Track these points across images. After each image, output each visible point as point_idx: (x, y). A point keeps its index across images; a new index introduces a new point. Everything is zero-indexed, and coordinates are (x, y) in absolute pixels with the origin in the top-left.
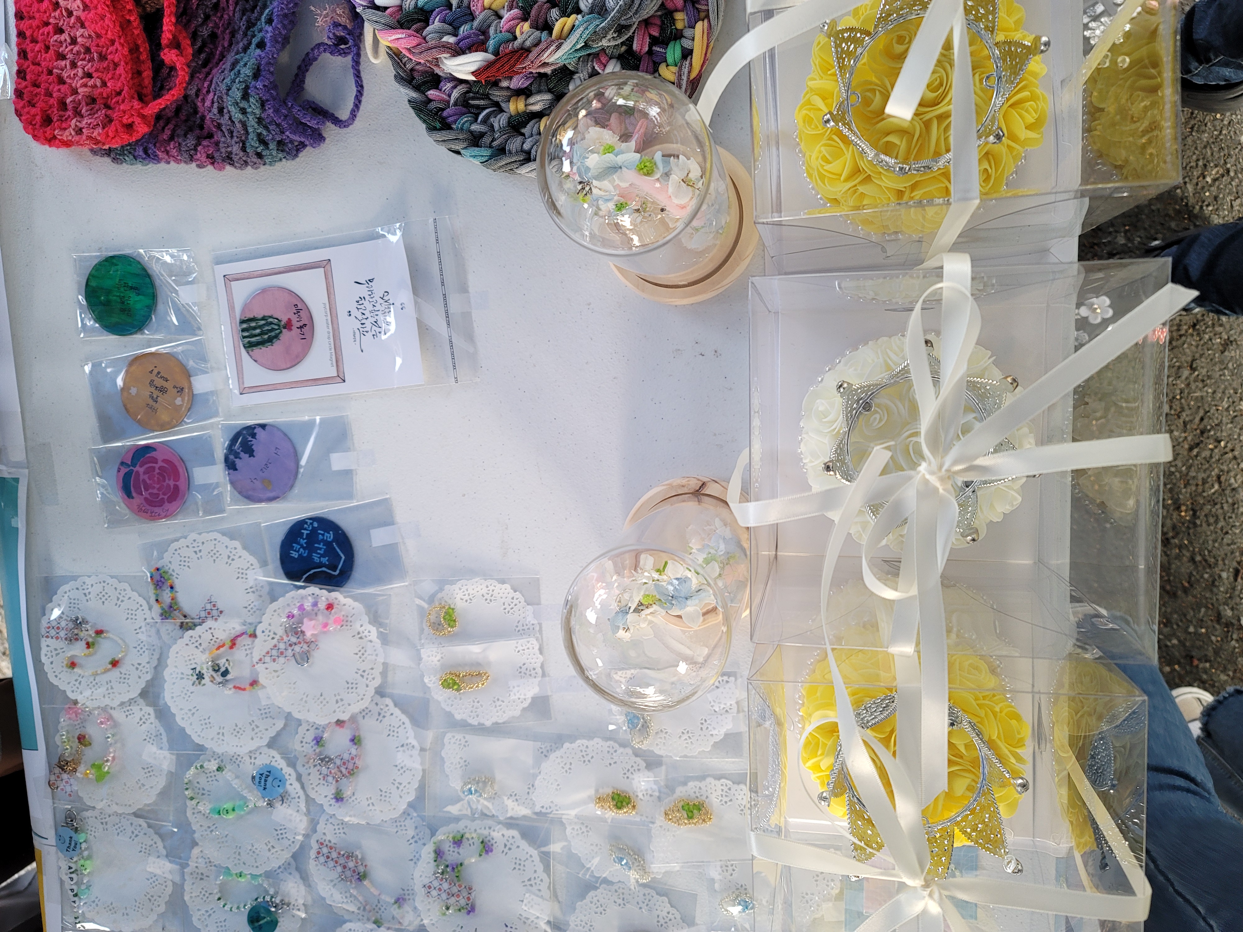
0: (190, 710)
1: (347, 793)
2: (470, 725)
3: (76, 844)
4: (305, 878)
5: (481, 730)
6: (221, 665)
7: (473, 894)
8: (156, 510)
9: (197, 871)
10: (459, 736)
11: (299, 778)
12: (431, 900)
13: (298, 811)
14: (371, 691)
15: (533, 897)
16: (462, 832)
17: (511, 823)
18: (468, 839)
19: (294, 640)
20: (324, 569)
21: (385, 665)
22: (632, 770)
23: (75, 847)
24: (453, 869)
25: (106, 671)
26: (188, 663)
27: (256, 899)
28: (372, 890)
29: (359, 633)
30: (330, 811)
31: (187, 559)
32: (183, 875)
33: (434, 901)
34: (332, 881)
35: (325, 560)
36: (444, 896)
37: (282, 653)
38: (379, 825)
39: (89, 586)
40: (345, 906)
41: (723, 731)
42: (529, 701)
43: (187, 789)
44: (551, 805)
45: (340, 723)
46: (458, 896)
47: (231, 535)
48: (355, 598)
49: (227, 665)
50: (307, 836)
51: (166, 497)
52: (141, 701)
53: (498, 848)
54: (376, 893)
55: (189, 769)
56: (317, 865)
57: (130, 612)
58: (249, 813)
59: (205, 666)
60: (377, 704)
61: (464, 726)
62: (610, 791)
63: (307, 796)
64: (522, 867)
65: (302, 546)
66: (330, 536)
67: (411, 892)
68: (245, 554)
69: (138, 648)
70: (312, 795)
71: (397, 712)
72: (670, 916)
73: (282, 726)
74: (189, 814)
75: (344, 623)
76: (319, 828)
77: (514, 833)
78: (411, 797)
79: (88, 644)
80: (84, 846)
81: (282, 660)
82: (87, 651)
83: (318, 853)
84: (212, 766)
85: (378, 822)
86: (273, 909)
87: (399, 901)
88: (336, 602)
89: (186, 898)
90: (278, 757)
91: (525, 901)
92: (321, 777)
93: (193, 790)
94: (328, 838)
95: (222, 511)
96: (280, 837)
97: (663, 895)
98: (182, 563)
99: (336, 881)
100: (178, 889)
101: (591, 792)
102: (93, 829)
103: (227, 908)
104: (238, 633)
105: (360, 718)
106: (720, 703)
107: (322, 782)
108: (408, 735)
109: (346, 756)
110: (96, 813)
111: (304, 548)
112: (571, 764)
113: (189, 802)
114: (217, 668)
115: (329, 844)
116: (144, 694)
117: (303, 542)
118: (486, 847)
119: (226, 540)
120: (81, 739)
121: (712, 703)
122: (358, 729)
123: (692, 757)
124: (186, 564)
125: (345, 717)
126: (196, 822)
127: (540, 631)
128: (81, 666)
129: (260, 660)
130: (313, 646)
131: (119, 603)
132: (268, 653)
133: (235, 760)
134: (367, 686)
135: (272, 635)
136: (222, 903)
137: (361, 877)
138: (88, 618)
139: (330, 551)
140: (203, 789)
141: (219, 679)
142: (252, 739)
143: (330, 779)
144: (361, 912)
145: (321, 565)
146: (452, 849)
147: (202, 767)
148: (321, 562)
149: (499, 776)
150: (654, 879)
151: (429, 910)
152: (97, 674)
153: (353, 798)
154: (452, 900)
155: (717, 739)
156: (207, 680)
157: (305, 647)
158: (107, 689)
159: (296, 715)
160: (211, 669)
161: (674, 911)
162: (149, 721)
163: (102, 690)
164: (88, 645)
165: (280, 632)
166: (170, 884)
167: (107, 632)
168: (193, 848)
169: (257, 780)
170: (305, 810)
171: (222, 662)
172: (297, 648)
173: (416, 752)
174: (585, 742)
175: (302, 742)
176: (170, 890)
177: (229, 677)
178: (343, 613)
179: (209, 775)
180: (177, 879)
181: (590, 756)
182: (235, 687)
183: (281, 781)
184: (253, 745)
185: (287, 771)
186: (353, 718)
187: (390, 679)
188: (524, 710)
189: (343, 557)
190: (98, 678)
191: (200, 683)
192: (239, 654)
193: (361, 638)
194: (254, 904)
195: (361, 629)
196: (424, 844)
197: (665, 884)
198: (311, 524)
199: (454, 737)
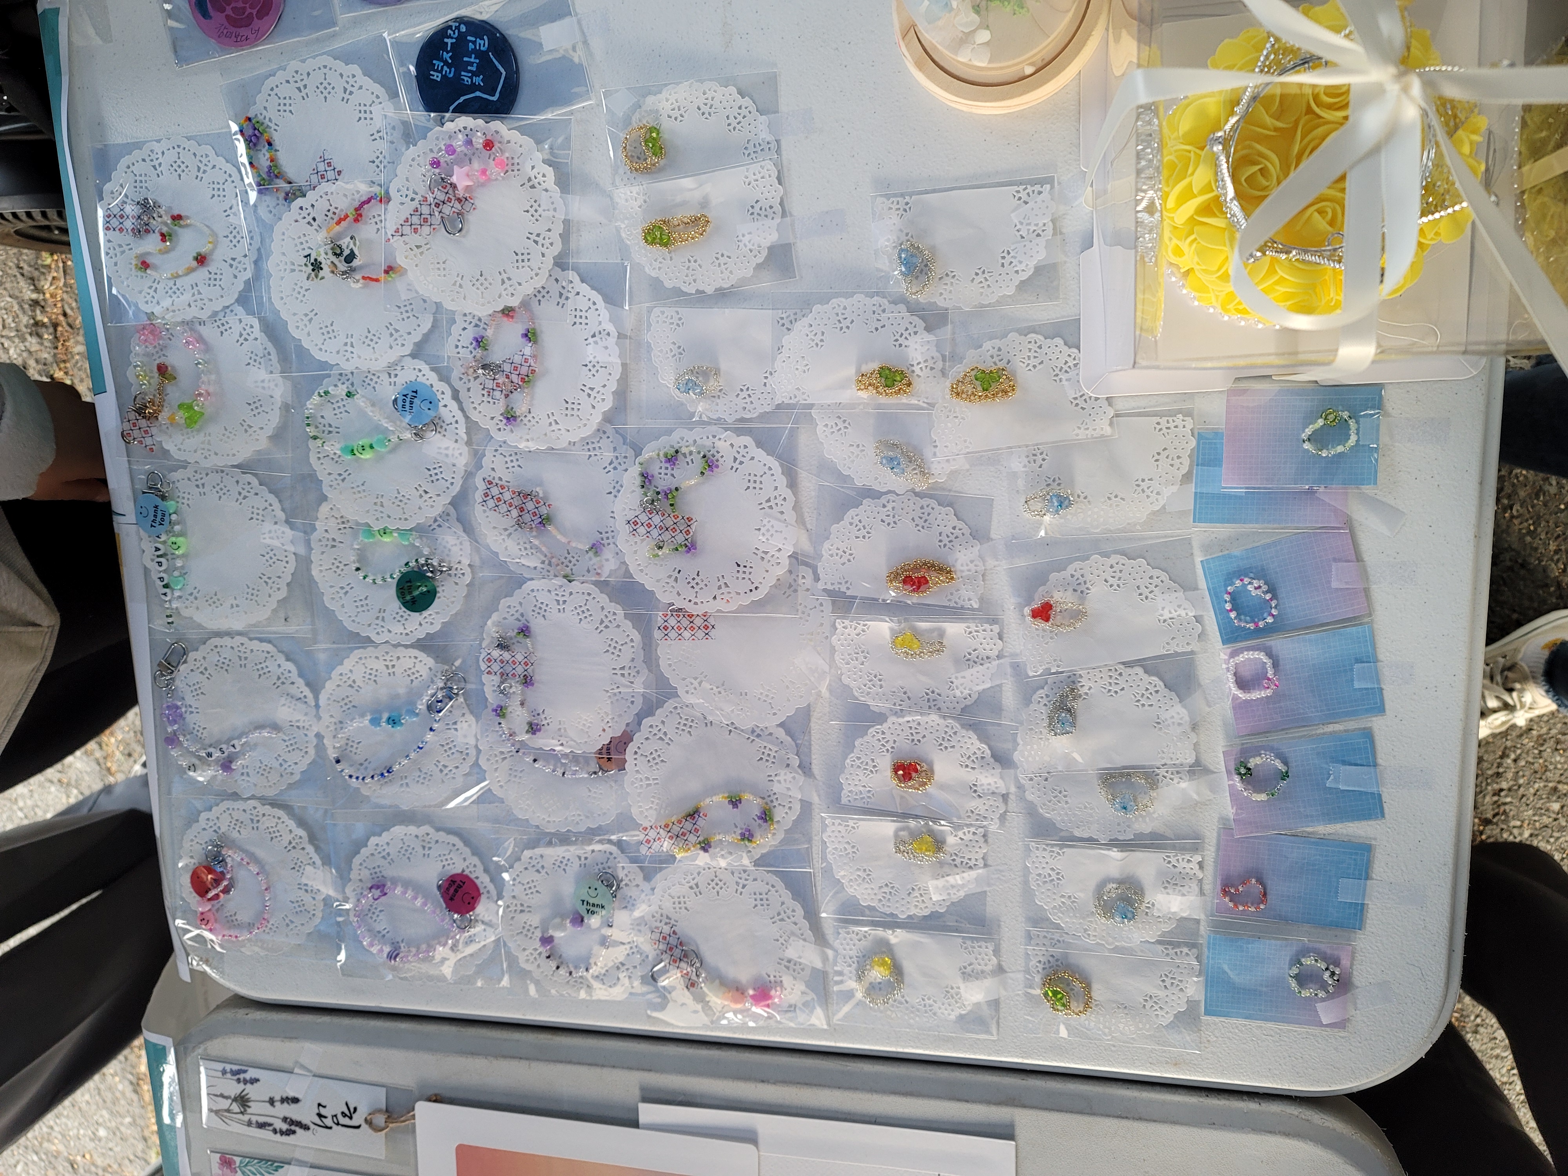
0: (306, 315)
1: (520, 409)
2: (686, 294)
3: (164, 515)
4: (468, 529)
5: (702, 299)
6: (344, 247)
7: (693, 527)
8: (243, 31)
9: (327, 535)
10: (670, 311)
11: (456, 396)
12: (638, 539)
13: (456, 441)
14: (549, 262)
15: (773, 522)
16: (677, 447)
17: (741, 428)
18: (684, 455)
19: (441, 196)
20: (478, 94)
21: (566, 222)
22: (906, 334)
23: (162, 520)
24: (666, 494)
25: (191, 270)
26: (300, 247)
27: (407, 564)
28: (559, 537)
29: (530, 180)
30: (499, 437)
31: (287, 101)
32: (308, 543)
33: (643, 540)
34: (506, 530)
35: (478, 80)
36: (655, 533)
37: (426, 220)
38: (564, 449)
39: (160, 155)
40: (523, 561)
41: (1032, 263)
42: (765, 253)
43: (308, 425)
44: (796, 393)
45: (508, 312)
46: (674, 530)
47: (347, 57)
48: (523, 131)
49: (352, 246)
50: (469, 475)
51: (255, 12)
52: (239, 309)
53: (726, 461)
54: (564, 540)
55: (309, 397)
56: (485, 511)
57: (216, 186)
58: (393, 450)
59: (322, 251)
60: (557, 280)
61: (678, 297)
62: (875, 366)
63: (467, 417)
64: (758, 485)
65: (446, 63)
66: (483, 44)
67: (610, 535)
68: (367, 82)
69: (231, 237)
70: (474, 416)
71: (584, 288)
72: (956, 532)
73: (429, 325)
74: (313, 459)
75: (510, 167)
76: (485, 461)
77: (747, 440)
78: (608, 405)
79: (163, 235)
80: (174, 517)
81: (426, 229)
82: (162, 245)
83: (486, 495)
84: (341, 390)
85: (565, 445)
86: (430, 574)
87: (596, 548)
88: (498, 138)
89: (314, 572)
90: (425, 368)
91: (763, 530)
92: (485, 392)
93: (317, 427)
94: (497, 475)
95: (334, 24)
96: (434, 478)
97: (948, 505)
98: (282, 108)
99: (511, 530)
100: (304, 563)
101: (851, 372)
102: (186, 495)
103: (369, 580)
104: (364, 198)
105: (534, 303)
106: (1029, 224)
107: (485, 399)
108: (600, 319)
109: (518, 359)
110: (189, 472)
111: (449, 66)
112: (823, 333)
113: (311, 443)
114: (338, 252)
115: (500, 483)
116: (243, 300)
117: (447, 56)
118: (710, 464)
119: (339, 65)
120: (162, 369)
121: (1018, 227)
122: (532, 319)
123: (989, 305)
124: (287, 108)
125: (514, 302)
126: (322, 469)
127: (778, 151)
128: (156, 268)
129: (397, 231)
130: (467, 206)
131: (200, 175)
132: (407, 221)
133: (368, 378)
134: (543, 255)
135: (411, 195)
136: (361, 574)
137: (545, 521)
138: (160, 201)
139: (485, 67)
140: (330, 426)
141: (342, 266)
142: (391, 347)
143: (497, 394)
144: (546, 566)
145: (473, 88)
146: (663, 471)
147: (327, 393)
148: (473, 84)
149: (724, 366)
150: (935, 486)
151: (636, 552)
152: (178, 276)
153: (529, 417)
154: (666, 536)
155: (1024, 276)
156: (326, 271)
157: (458, 206)
158: (194, 295)
159: (449, 305)
160: (330, 252)
161: (961, 525)
162: (252, 336)
163: (187, 297)
164: (164, 237)
165: (422, 190)
166: (291, 558)
167: (188, 218)
168: (319, 505)
169: (400, 403)
170: (465, 437)
171: (345, 242)
172: (447, 210)
173: (612, 340)
174: (843, 301)
175: (457, 347)
176: (291, 567)
177: (356, 263)
178: (507, 155)
179: (335, 406)
180: (302, 551)
181: (849, 320)
182: (364, 278)
183: (432, 402)
184: (392, 356)
185: (440, 386)
186: (525, 304)
187: (573, 245)
188: (759, 267)
189: (504, 73)
190: (179, 282)
191: (317, 276)
192: (366, 231)
193: (533, 187)
194: (404, 570)
195: (532, 174)
196: (626, 470)
197: (950, 491)
198: (458, 28)
199: (663, 313)
